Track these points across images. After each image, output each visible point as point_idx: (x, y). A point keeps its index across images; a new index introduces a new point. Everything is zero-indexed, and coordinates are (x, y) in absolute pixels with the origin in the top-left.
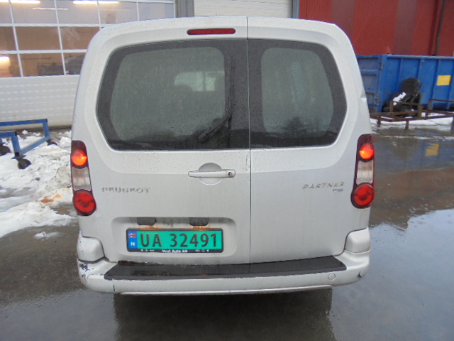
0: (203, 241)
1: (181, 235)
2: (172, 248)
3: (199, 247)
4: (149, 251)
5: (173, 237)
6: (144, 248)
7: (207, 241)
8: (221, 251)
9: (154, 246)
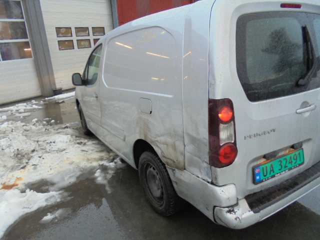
0: (295, 159)
1: (284, 159)
2: (280, 171)
3: (293, 165)
4: (268, 179)
5: (280, 163)
6: (265, 177)
7: (296, 159)
8: (303, 163)
9: (270, 174)
